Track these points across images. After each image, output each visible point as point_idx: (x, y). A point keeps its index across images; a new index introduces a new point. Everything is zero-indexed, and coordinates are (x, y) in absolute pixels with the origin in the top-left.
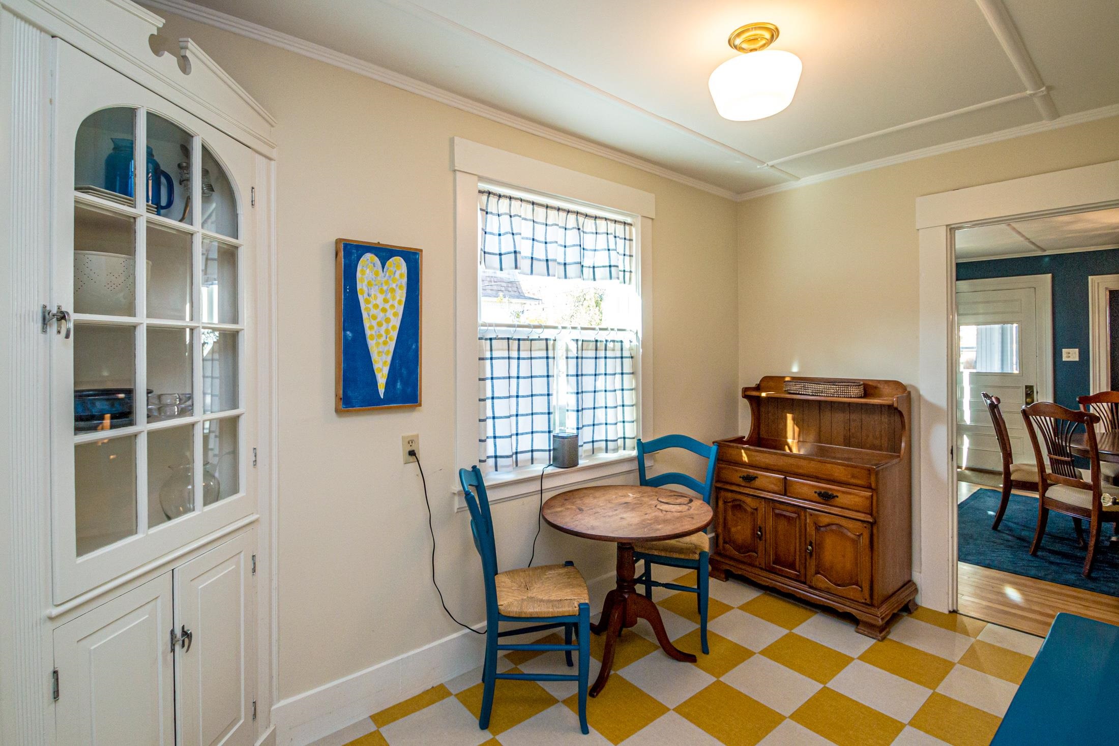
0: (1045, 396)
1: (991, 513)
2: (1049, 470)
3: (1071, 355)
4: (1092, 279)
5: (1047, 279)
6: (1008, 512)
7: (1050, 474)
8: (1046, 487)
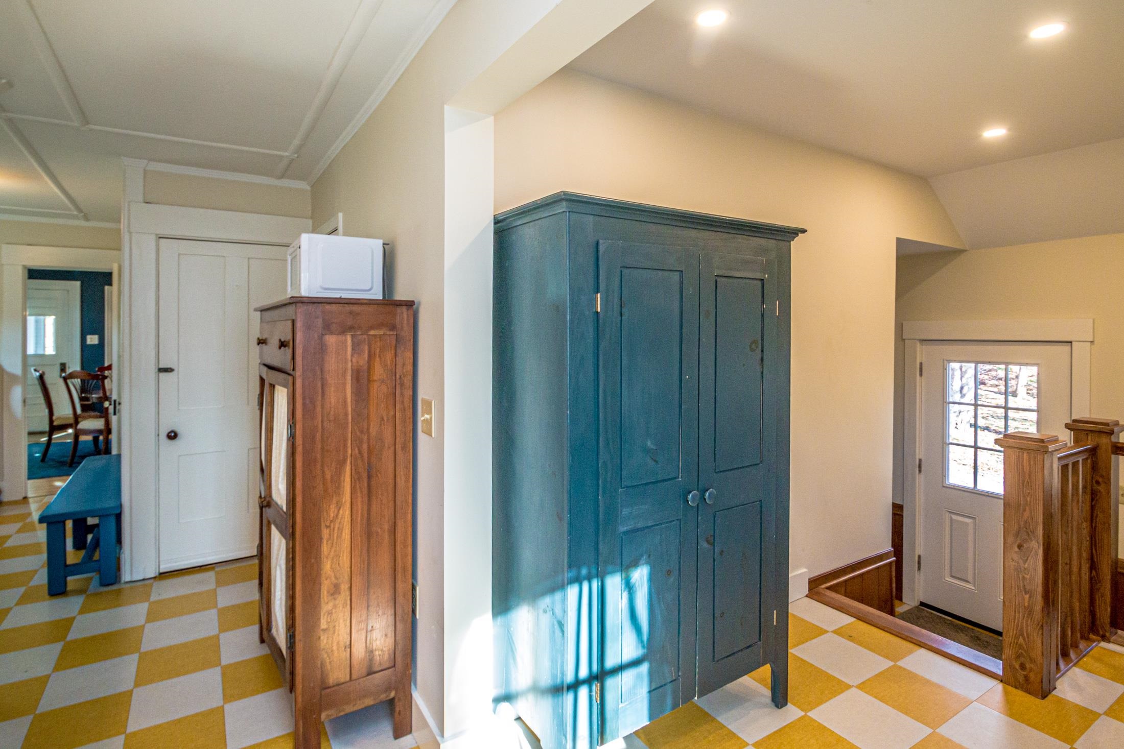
0: (75, 366)
1: (37, 455)
2: (79, 411)
3: (93, 340)
4: (108, 289)
5: (78, 283)
6: (50, 452)
7: (80, 415)
8: (77, 422)
